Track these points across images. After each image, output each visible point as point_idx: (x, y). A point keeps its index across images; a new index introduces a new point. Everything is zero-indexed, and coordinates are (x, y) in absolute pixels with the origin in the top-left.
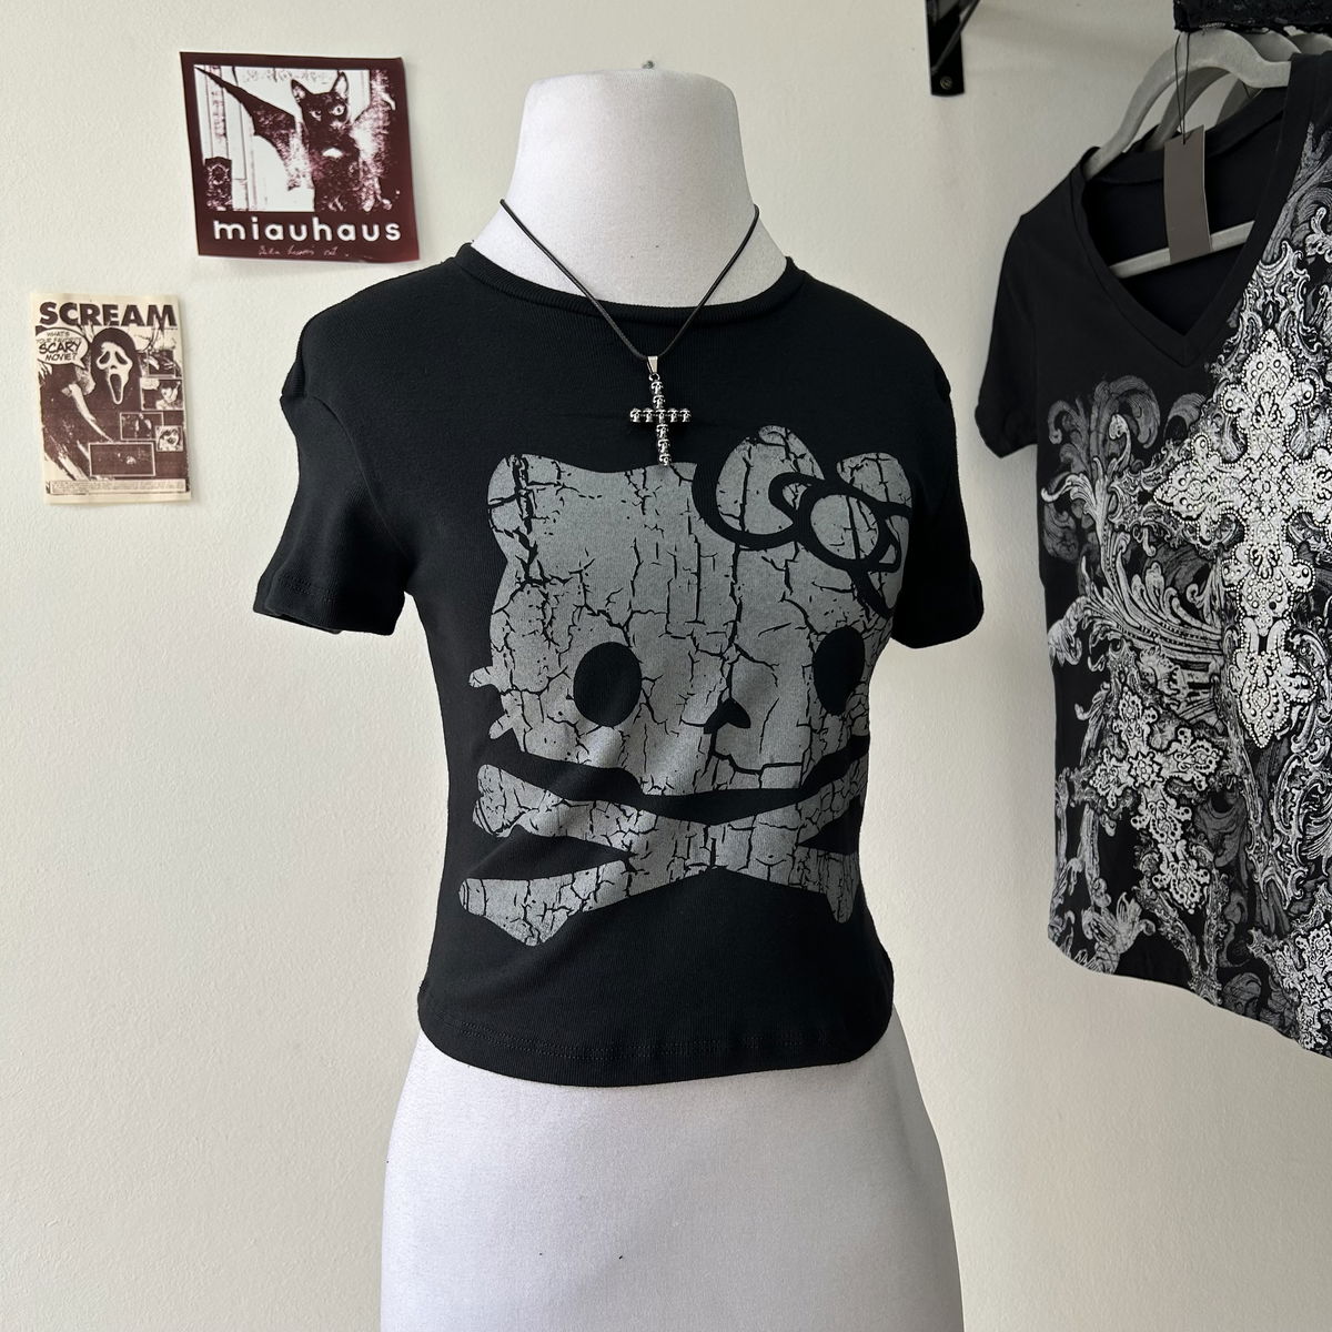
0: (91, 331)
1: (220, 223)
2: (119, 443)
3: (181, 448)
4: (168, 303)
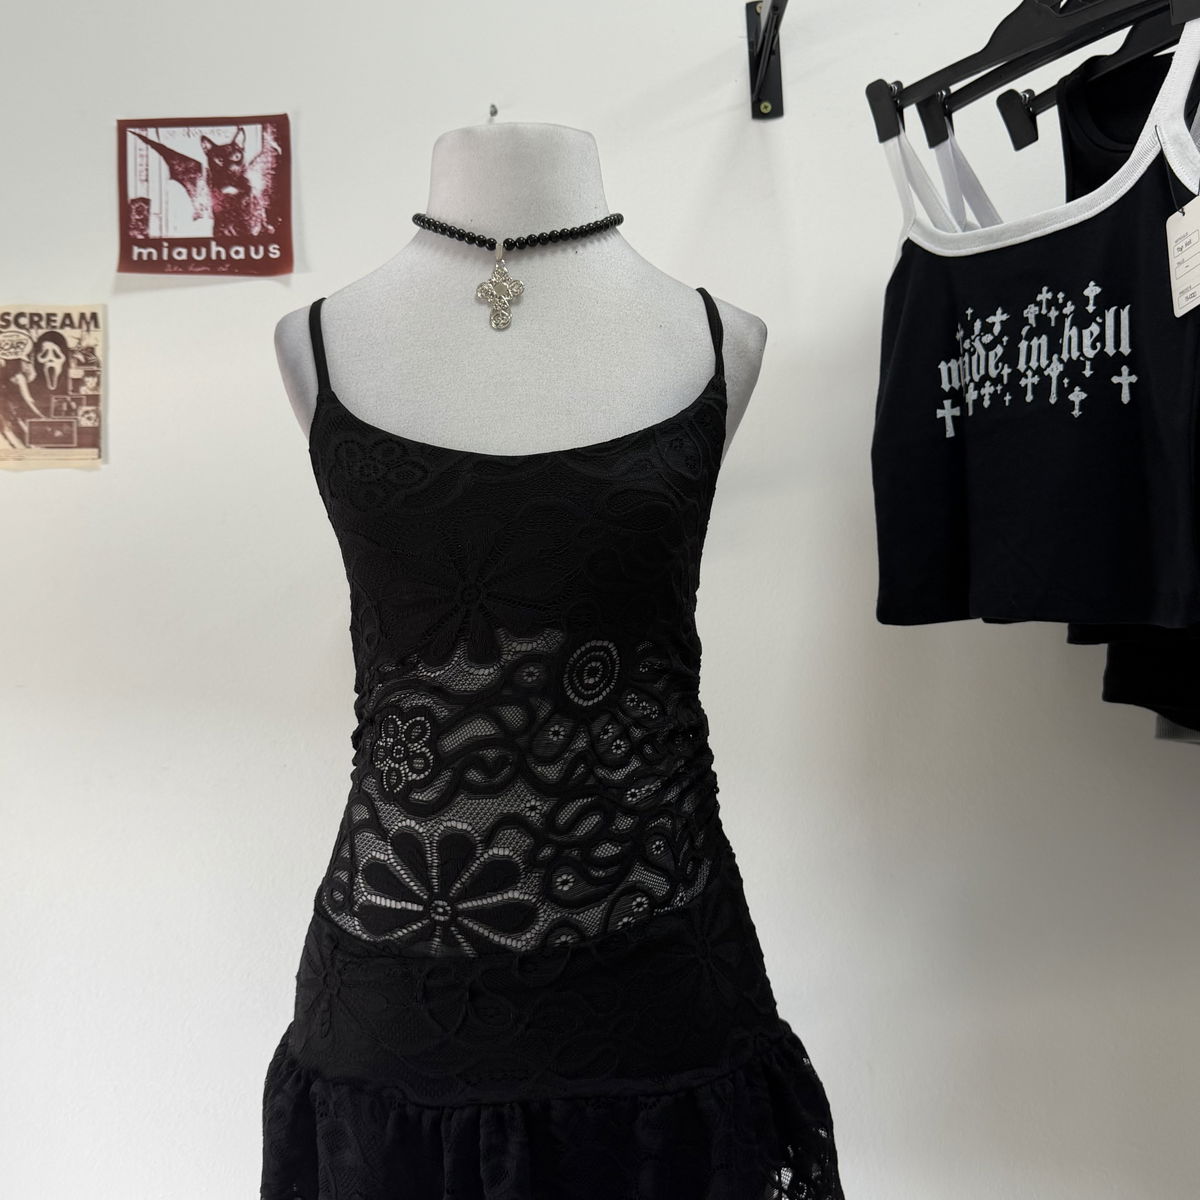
0: (36, 334)
1: (140, 246)
2: (50, 420)
3: (96, 425)
4: (94, 311)
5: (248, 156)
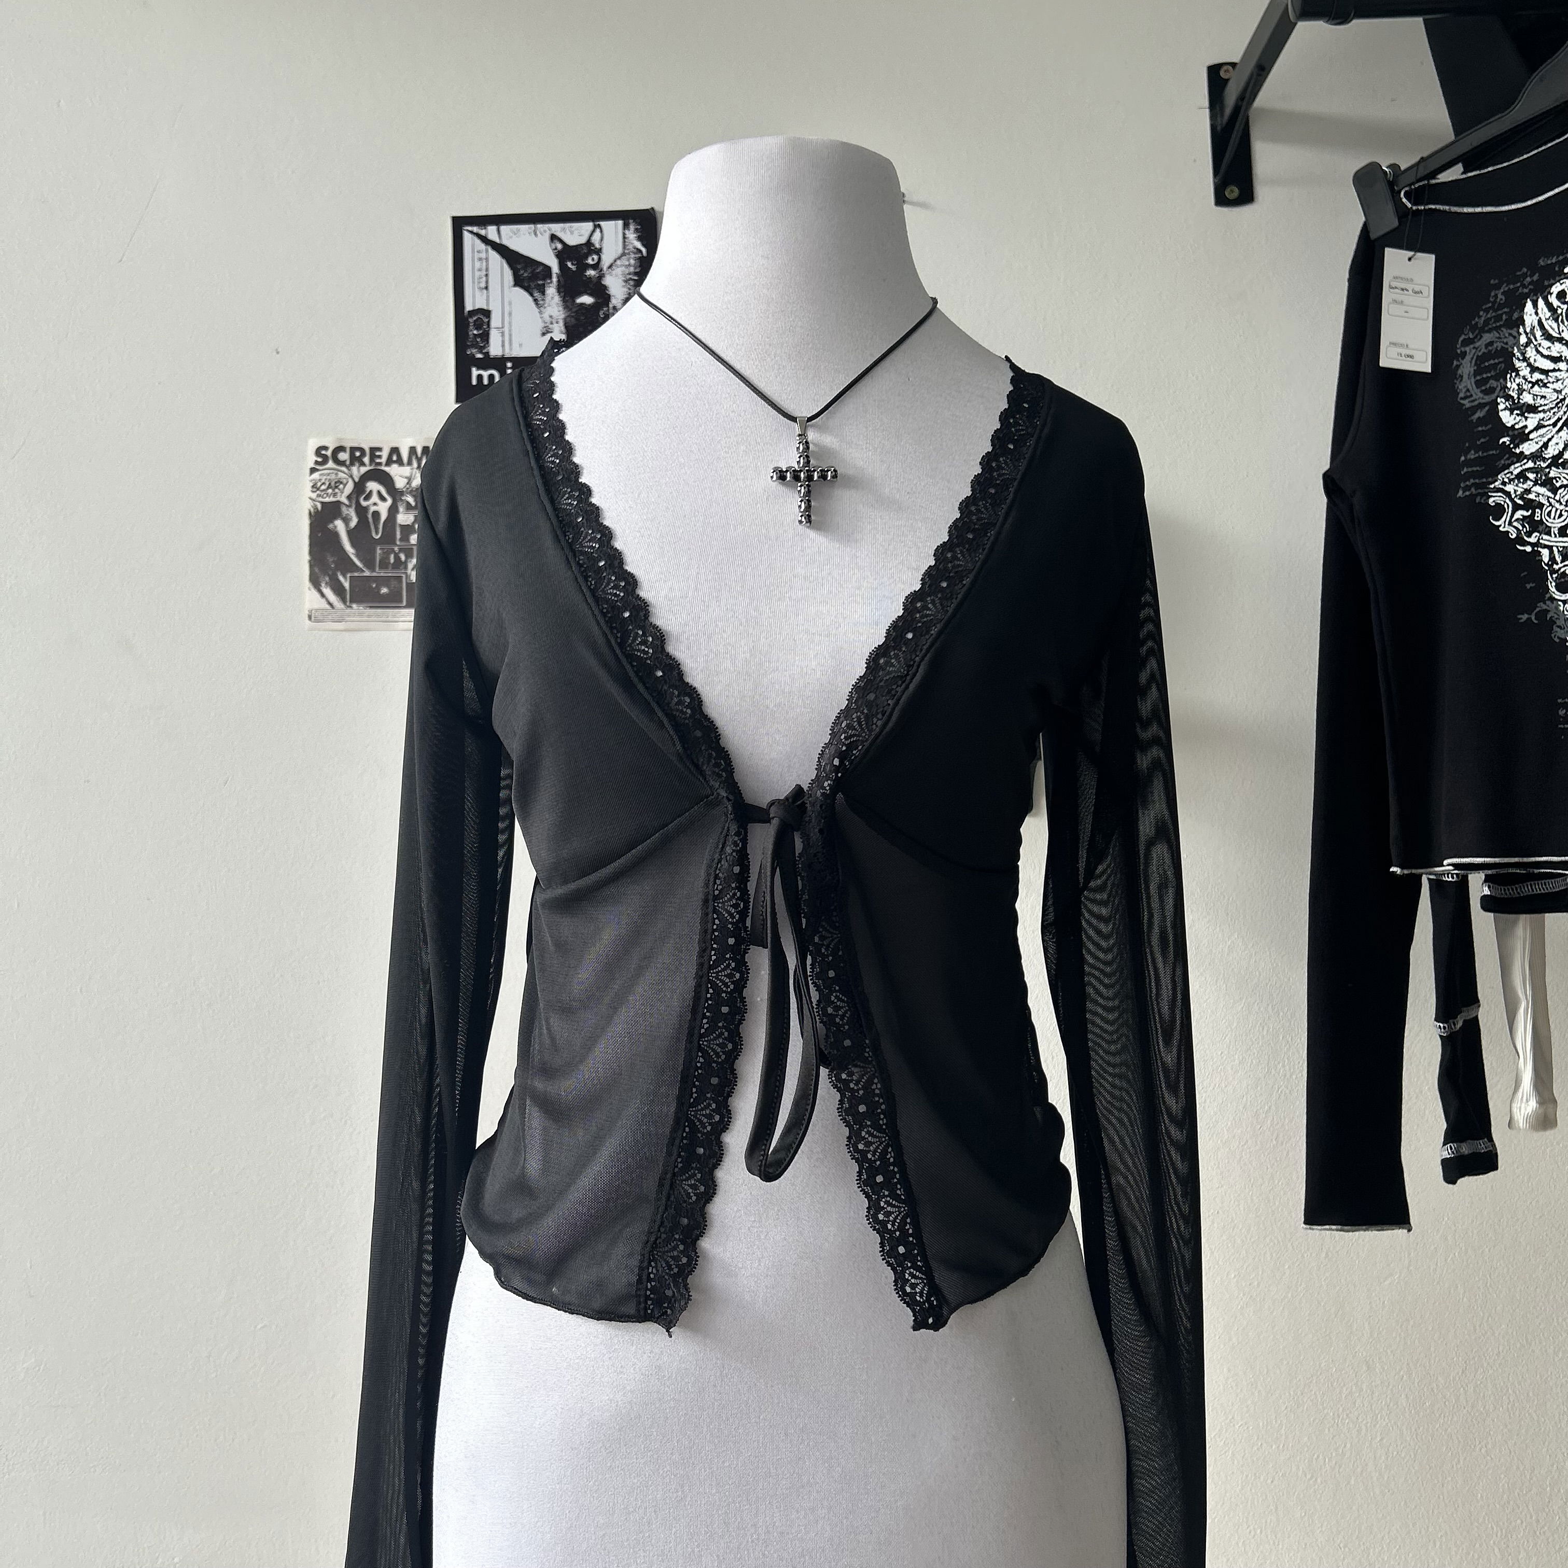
0: (357, 472)
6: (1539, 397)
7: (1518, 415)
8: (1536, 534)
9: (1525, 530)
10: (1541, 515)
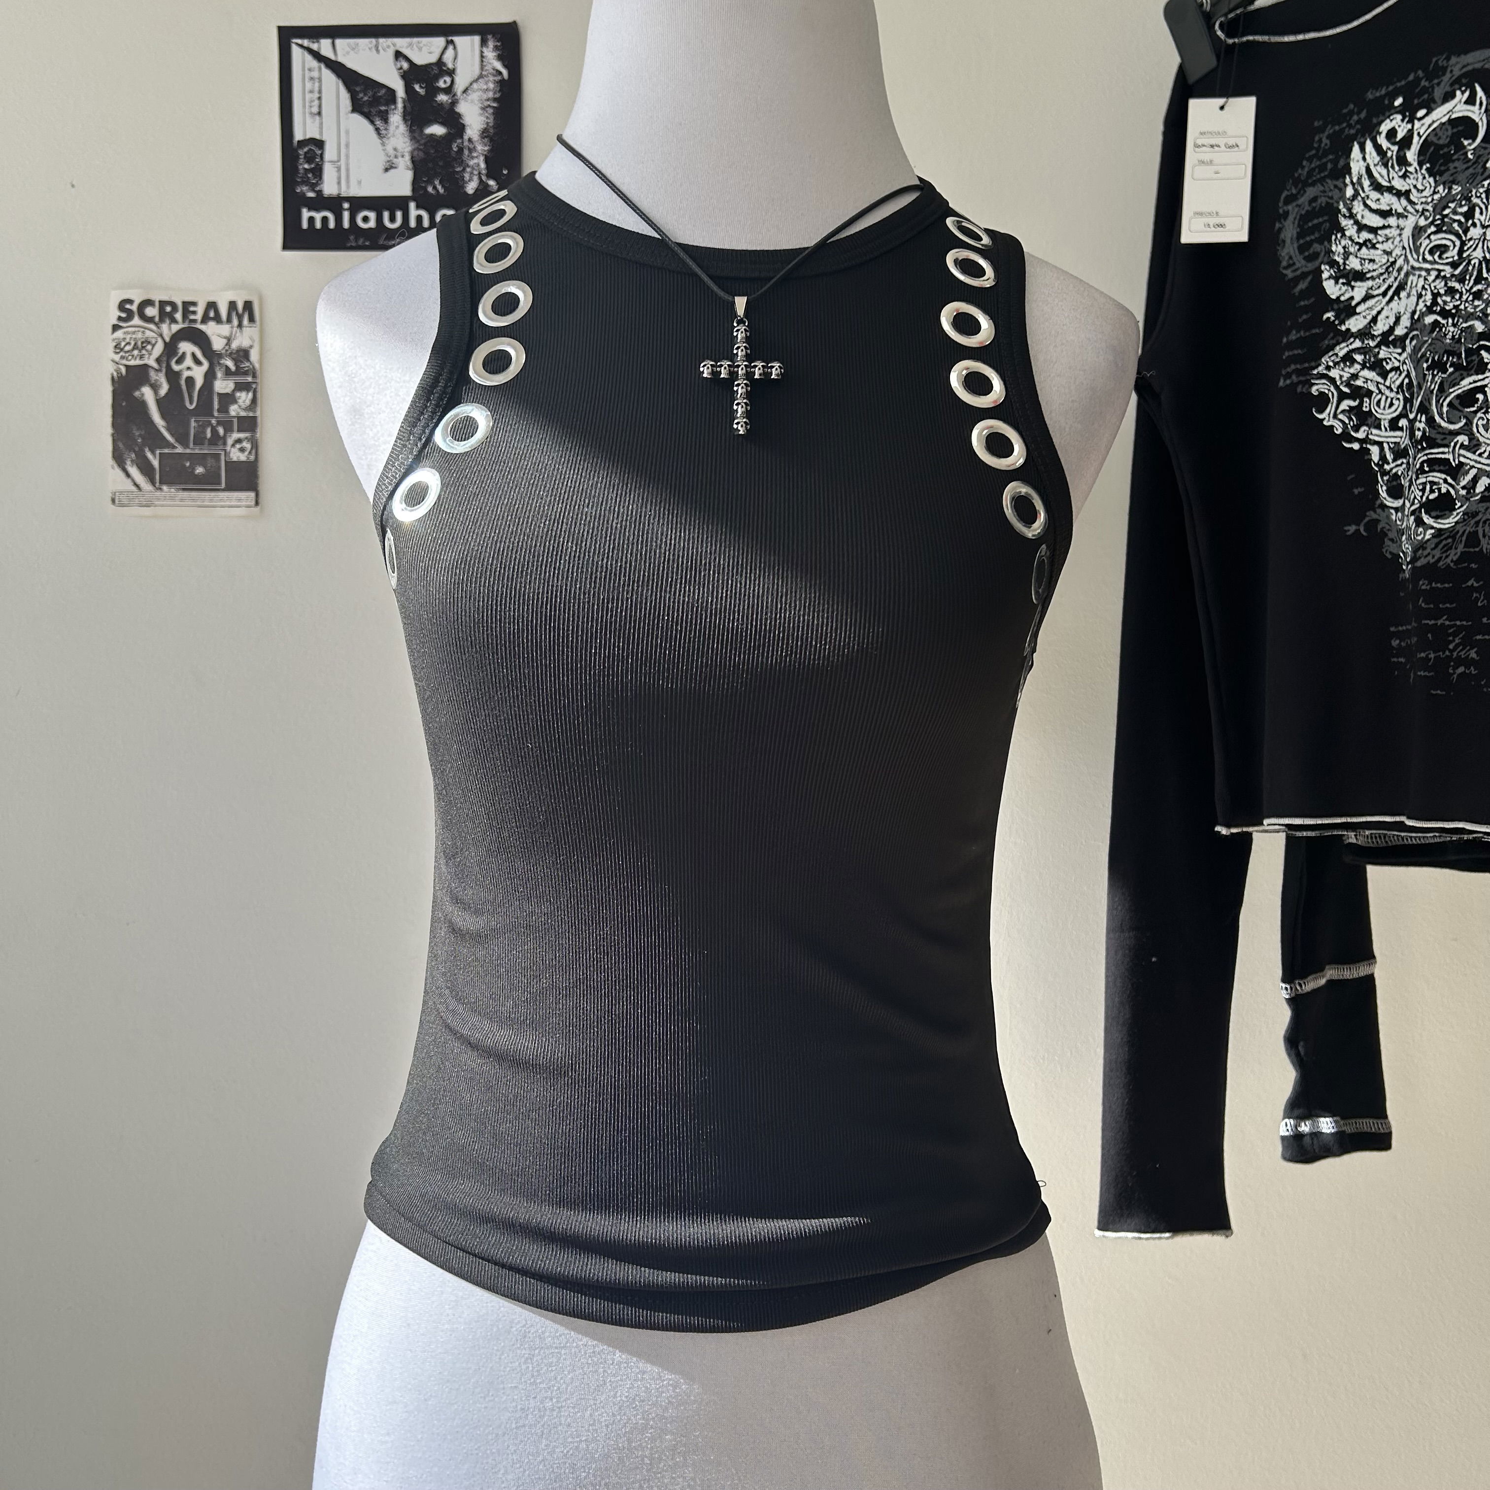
0: (168, 330)
1: (310, 209)
2: (188, 451)
3: (252, 458)
4: (248, 298)
5: (461, 82)
6: (1367, 261)
7: (1343, 284)
8: (1365, 428)
9: (1352, 423)
10: (1370, 405)
